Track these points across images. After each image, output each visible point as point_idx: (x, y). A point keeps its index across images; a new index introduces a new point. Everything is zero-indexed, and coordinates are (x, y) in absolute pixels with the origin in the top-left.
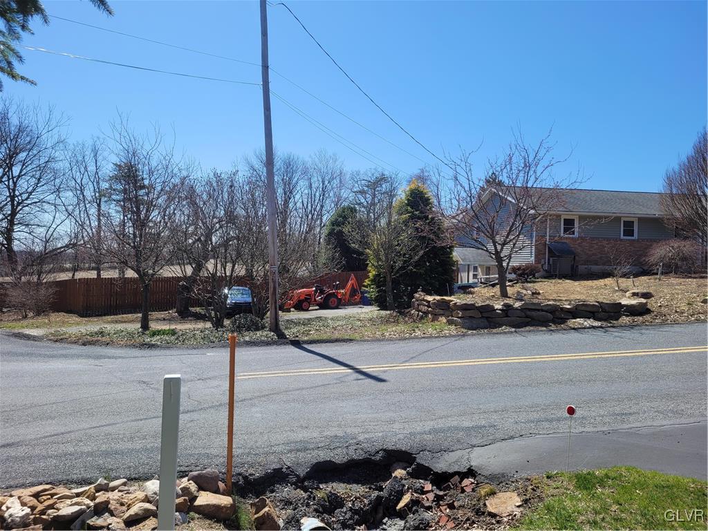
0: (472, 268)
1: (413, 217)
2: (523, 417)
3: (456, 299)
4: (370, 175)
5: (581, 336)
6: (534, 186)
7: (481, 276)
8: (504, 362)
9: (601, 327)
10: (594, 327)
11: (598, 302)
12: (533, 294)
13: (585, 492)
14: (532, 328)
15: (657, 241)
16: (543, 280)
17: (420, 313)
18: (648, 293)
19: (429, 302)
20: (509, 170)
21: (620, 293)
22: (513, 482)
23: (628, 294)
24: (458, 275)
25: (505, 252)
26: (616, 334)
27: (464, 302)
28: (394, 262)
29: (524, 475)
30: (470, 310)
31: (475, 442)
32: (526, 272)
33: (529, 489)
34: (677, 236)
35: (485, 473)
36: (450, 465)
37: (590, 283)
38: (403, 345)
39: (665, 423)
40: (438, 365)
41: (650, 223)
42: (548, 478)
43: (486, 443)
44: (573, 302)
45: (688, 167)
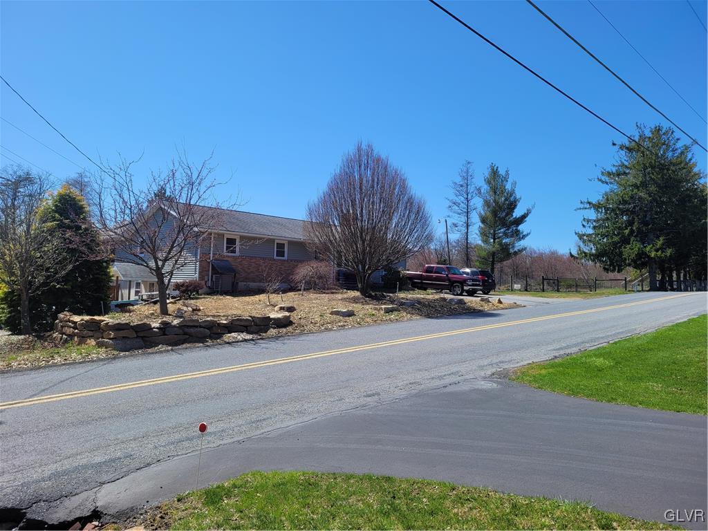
0: (134, 285)
1: (61, 226)
2: (163, 440)
3: (107, 319)
4: (11, 172)
5: (234, 349)
6: (197, 204)
7: (144, 293)
8: (154, 383)
9: (252, 340)
10: (245, 340)
11: (251, 317)
12: (194, 310)
13: (211, 507)
14: (188, 345)
15: (302, 261)
16: (207, 296)
17: (64, 336)
18: (292, 307)
19: (75, 323)
20: (172, 185)
21: (270, 308)
22: (141, 514)
23: (276, 308)
24: (118, 292)
25: (167, 268)
26: (264, 345)
27: (117, 322)
28: (33, 277)
29: (155, 504)
30: (123, 330)
31: (105, 478)
32: (190, 288)
33: (158, 518)
34: (316, 258)
35: (112, 511)
36: (71, 512)
37: (247, 299)
38: (36, 375)
39: (291, 423)
40: (76, 396)
41: (297, 245)
42: (179, 500)
43: (117, 477)
44: (230, 318)
45: (324, 202)
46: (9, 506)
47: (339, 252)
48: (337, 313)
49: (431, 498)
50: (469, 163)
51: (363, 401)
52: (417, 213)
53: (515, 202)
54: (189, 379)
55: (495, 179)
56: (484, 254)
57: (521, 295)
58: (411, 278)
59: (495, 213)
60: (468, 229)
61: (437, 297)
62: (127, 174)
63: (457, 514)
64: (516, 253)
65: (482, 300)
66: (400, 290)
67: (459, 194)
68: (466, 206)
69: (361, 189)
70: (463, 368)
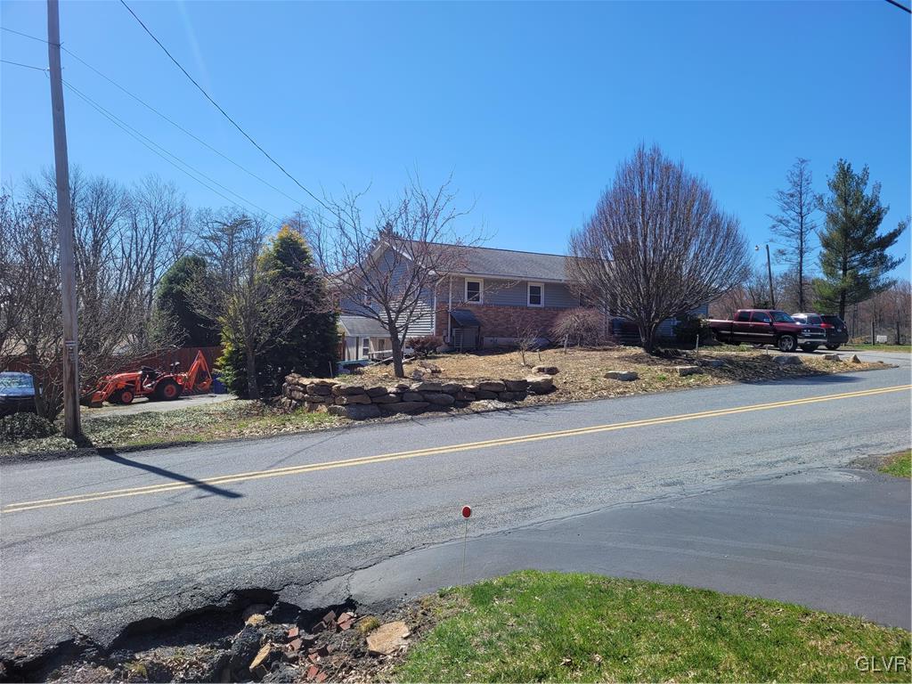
0: (361, 342)
1: (284, 274)
2: (416, 524)
3: (338, 382)
4: (226, 216)
5: (484, 420)
6: (434, 242)
7: (374, 351)
8: (396, 458)
9: (506, 409)
10: (498, 410)
11: (503, 380)
12: (433, 372)
13: (481, 608)
14: (430, 414)
15: (563, 309)
16: (447, 355)
17: (293, 401)
18: (554, 368)
19: (304, 386)
20: (404, 219)
21: (526, 369)
22: (400, 608)
23: (534, 370)
24: (344, 350)
25: (400, 322)
26: (521, 416)
27: (350, 385)
28: (259, 334)
29: (415, 598)
30: (357, 394)
31: (356, 563)
32: (426, 346)
33: (419, 614)
34: (582, 304)
35: (368, 602)
36: (324, 598)
37: (495, 358)
38: (269, 445)
39: (567, 514)
40: (315, 469)
41: (557, 288)
42: (441, 596)
43: (370, 563)
44: (476, 381)
45: (592, 229)
46: (261, 586)
47: (614, 296)
48: (615, 376)
49: (773, 623)
50: (803, 161)
51: (659, 491)
52: (726, 237)
53: (879, 214)
54: (437, 455)
55: (846, 182)
56: (827, 292)
57: (890, 351)
58: (716, 329)
59: (845, 232)
60: (801, 257)
61: (756, 353)
62: (354, 209)
63: (816, 648)
64: (880, 290)
65: (828, 358)
66: (701, 345)
67: (789, 206)
68: (799, 225)
69: (644, 210)
70: (804, 453)
